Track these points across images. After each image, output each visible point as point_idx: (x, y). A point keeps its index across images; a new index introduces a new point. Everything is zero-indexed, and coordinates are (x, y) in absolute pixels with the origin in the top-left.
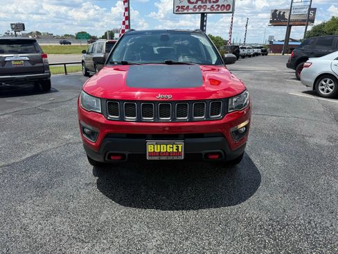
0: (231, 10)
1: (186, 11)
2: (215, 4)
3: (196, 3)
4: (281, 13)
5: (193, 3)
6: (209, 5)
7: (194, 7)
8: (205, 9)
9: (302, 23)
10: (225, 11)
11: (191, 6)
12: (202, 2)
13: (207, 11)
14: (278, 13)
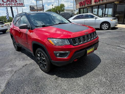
0: (23, 6)
1: (2, 6)
2: (16, 3)
3: (7, 2)
4: (33, 7)
5: (5, 2)
6: (13, 3)
7: (7, 4)
8: (12, 5)
9: (41, 10)
10: (21, 6)
11: (5, 4)
12: (10, 2)
13: (13, 6)
14: (32, 7)
